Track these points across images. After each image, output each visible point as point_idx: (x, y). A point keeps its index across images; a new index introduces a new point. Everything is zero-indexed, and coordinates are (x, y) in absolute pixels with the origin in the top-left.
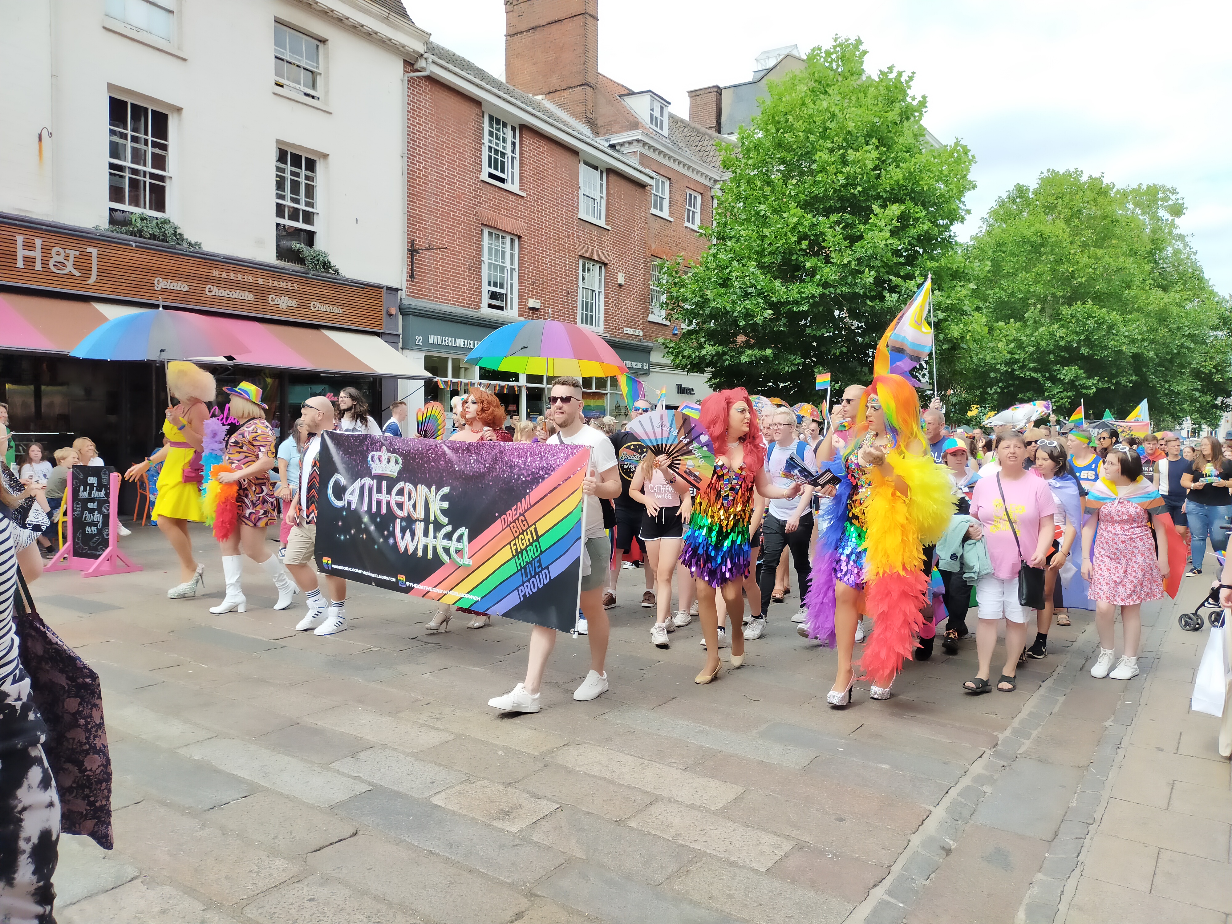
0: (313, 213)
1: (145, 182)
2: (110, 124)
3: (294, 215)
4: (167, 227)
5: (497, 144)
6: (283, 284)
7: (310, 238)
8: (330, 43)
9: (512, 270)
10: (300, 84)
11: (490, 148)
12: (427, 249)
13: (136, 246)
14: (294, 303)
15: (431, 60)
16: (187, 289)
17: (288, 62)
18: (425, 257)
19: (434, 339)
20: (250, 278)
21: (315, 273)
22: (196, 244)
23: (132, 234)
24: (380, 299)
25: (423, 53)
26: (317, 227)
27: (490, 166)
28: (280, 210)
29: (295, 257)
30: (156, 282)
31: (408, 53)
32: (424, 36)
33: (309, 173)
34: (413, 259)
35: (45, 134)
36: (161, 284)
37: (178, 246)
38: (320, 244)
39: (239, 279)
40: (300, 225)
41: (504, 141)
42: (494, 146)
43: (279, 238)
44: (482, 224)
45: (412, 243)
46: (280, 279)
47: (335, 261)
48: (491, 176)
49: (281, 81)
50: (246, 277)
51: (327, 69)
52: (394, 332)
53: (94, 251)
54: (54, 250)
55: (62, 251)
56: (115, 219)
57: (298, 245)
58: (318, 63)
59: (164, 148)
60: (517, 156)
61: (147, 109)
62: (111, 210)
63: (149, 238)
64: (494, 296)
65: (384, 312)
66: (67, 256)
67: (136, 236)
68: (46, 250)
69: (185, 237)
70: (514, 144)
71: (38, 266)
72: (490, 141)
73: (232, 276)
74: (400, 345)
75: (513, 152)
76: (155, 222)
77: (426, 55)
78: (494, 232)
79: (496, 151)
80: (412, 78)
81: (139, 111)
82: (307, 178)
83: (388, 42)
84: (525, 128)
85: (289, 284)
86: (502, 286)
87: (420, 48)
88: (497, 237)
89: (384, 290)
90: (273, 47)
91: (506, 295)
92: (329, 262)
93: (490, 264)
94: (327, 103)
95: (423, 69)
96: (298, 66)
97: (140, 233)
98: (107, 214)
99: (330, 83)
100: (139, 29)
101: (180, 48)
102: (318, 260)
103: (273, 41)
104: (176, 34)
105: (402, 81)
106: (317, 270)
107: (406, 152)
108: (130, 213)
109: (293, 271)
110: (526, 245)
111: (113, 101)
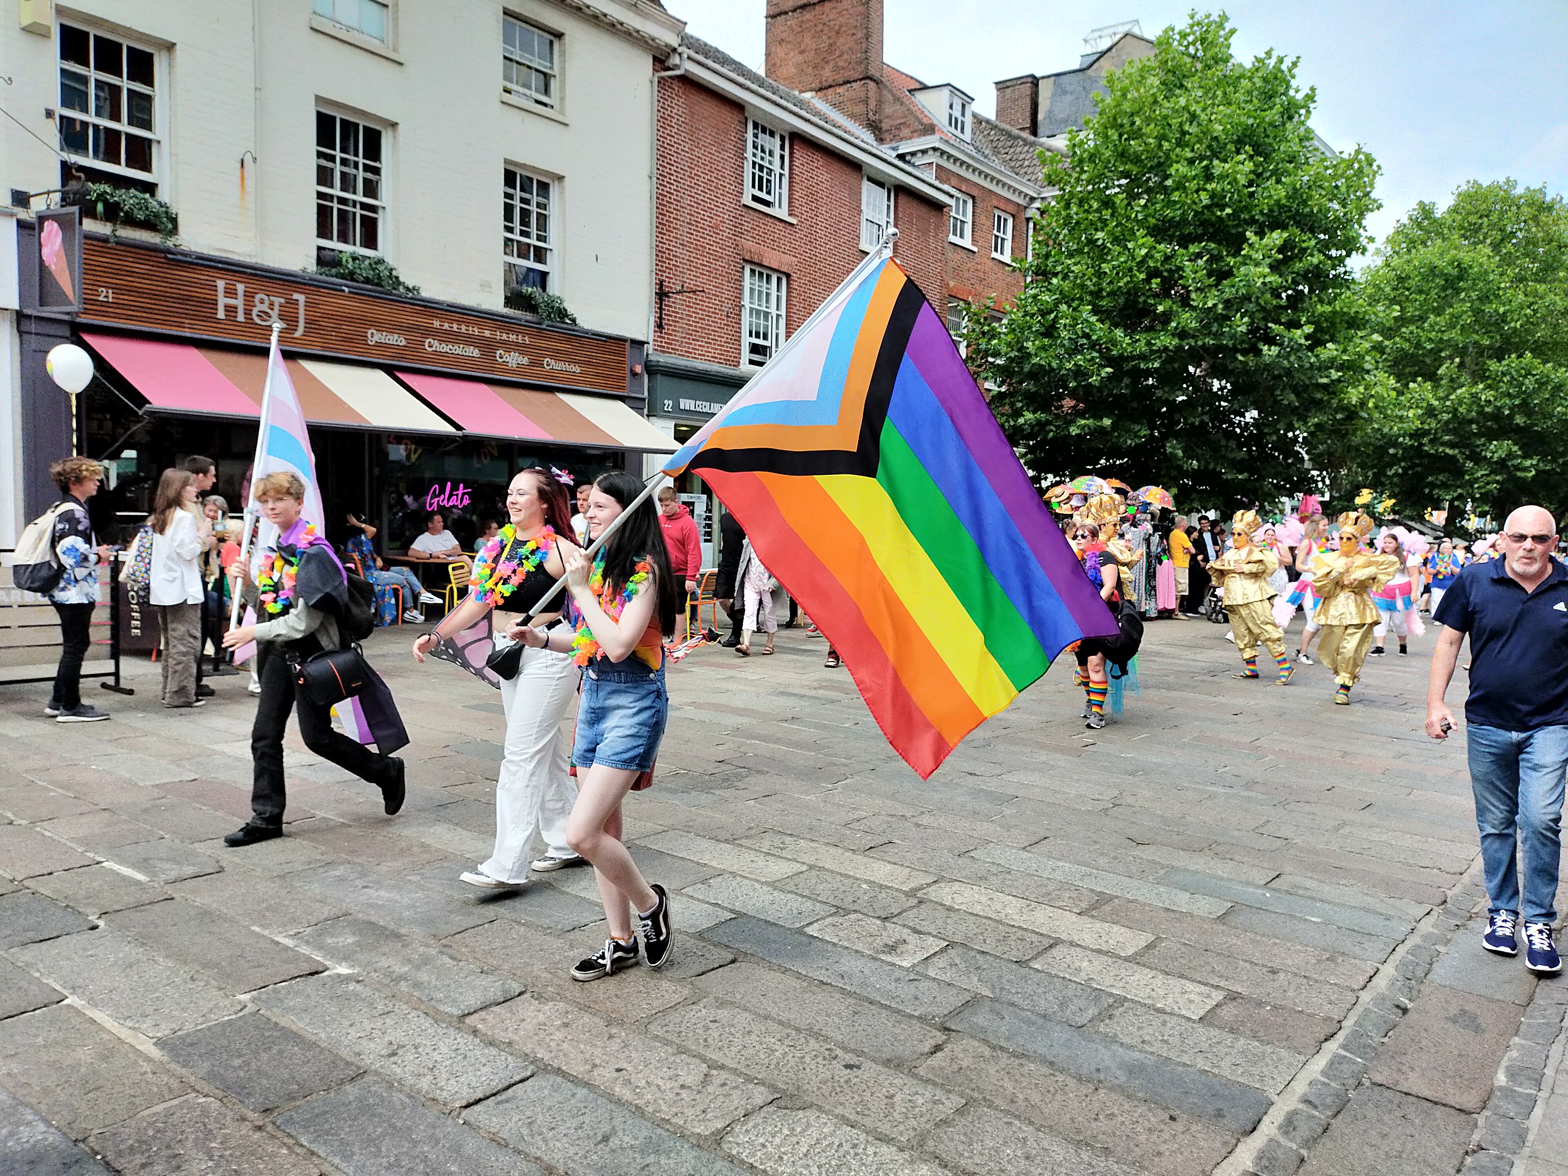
0: (546, 249)
1: (354, 214)
2: (318, 144)
3: (524, 251)
4: (381, 268)
5: (762, 159)
6: (513, 337)
7: (542, 280)
8: (567, 38)
9: (778, 316)
10: (530, 88)
11: (754, 163)
12: (678, 293)
13: (350, 292)
14: (525, 361)
15: (685, 56)
16: (404, 343)
17: (518, 63)
18: (676, 302)
19: (686, 404)
20: (475, 329)
21: (550, 323)
22: (414, 288)
23: (343, 277)
24: (624, 356)
25: (676, 46)
26: (551, 266)
27: (753, 186)
28: (508, 246)
29: (527, 303)
30: (369, 335)
31: (658, 48)
32: (678, 25)
33: (542, 200)
34: (661, 304)
35: (248, 160)
36: (375, 337)
37: (394, 291)
38: (554, 287)
39: (463, 331)
40: (532, 264)
41: (771, 153)
42: (758, 160)
43: (508, 280)
44: (744, 260)
45: (661, 284)
46: (509, 331)
47: (571, 308)
48: (755, 198)
49: (510, 86)
50: (470, 328)
51: (563, 69)
52: (639, 396)
53: (301, 298)
54: (258, 297)
55: (265, 297)
56: (324, 259)
57: (530, 289)
58: (551, 62)
59: (377, 171)
60: (786, 172)
61: (357, 125)
62: (320, 248)
63: (363, 282)
64: (755, 349)
65: (628, 372)
66: (272, 304)
67: (348, 279)
68: (249, 296)
69: (402, 279)
70: (782, 157)
71: (241, 317)
72: (754, 155)
73: (455, 327)
74: (646, 411)
75: (782, 167)
76: (367, 262)
77: (680, 50)
78: (757, 269)
79: (761, 168)
80: (663, 78)
81: (349, 128)
82: (539, 205)
83: (635, 34)
84: (797, 138)
85: (520, 337)
86: (765, 337)
87: (674, 41)
88: (761, 274)
89: (628, 344)
90: (502, 44)
91: (770, 348)
92: (565, 310)
93: (751, 309)
94: (562, 112)
95: (676, 67)
96: (529, 67)
97: (351, 276)
98: (314, 253)
99: (567, 88)
100: (349, 29)
101: (395, 50)
102: (552, 307)
103: (502, 38)
104: (391, 32)
105: (651, 82)
106: (551, 319)
107: (655, 171)
108: (341, 252)
109: (527, 321)
110: (795, 285)
111: (320, 116)
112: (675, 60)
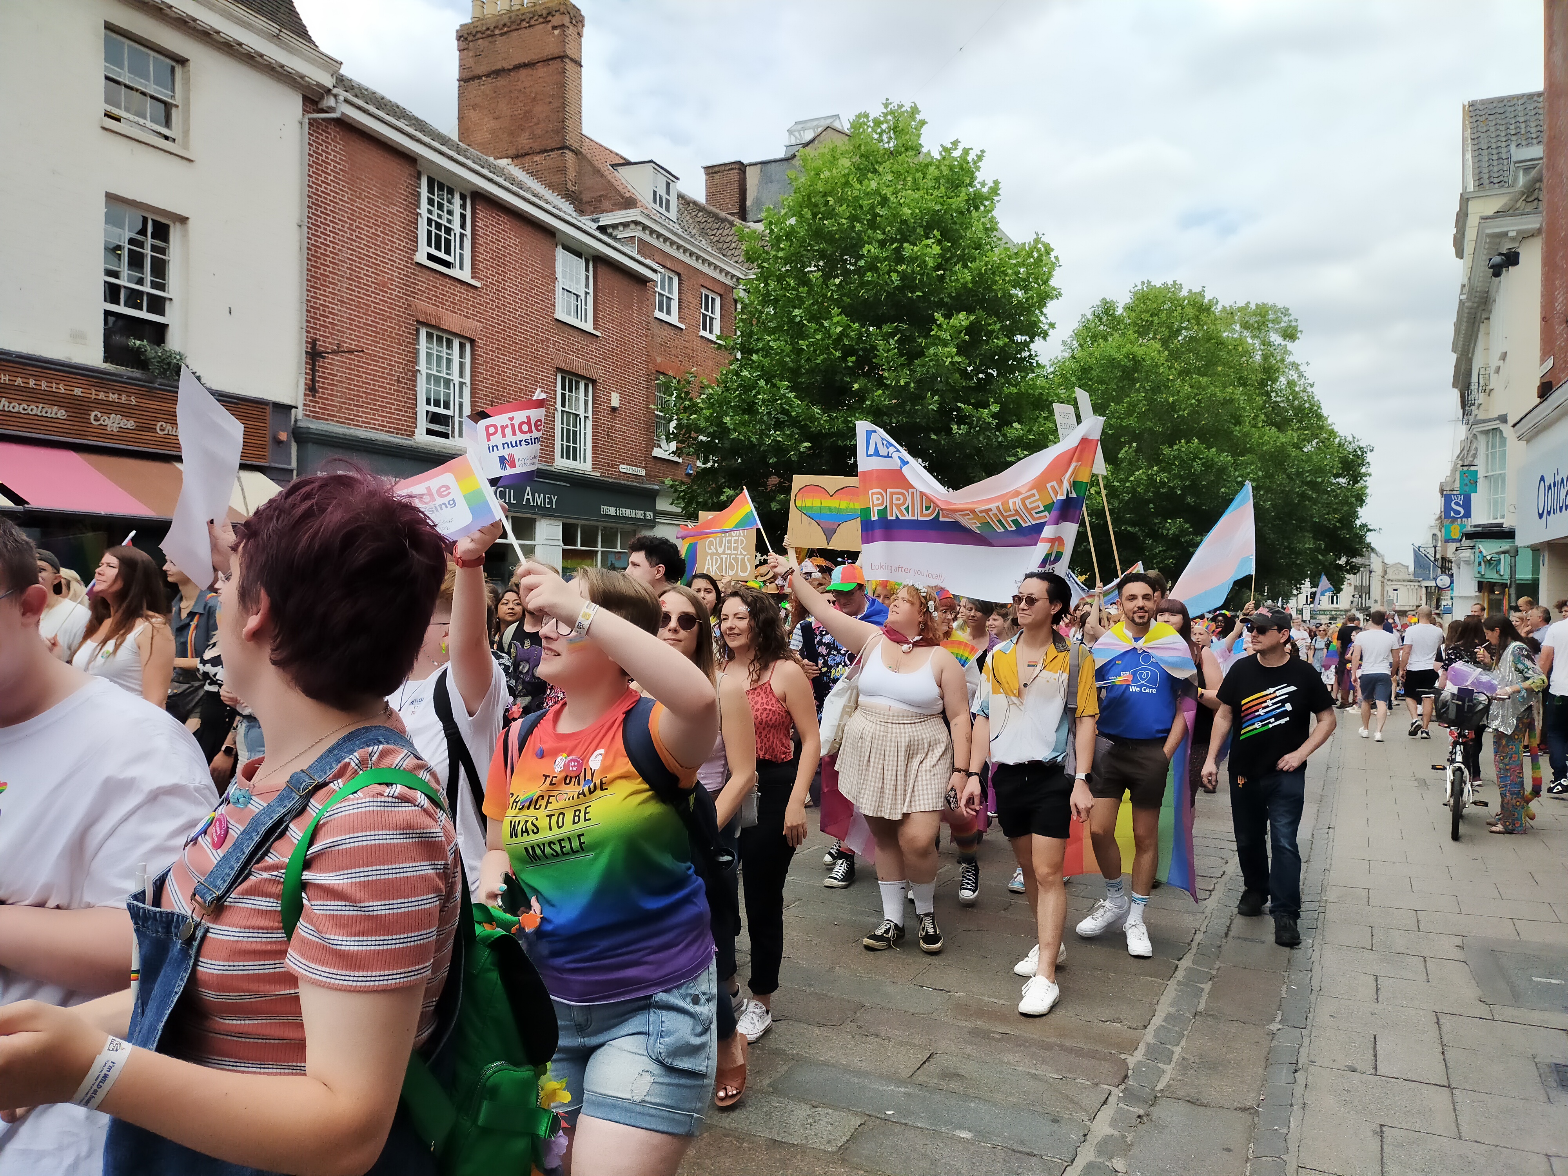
0: (164, 298)
3: (134, 299)
5: (440, 216)
6: (113, 397)
7: (159, 332)
8: (192, 65)
9: (462, 384)
10: (145, 118)
11: (430, 221)
12: (334, 352)
14: (130, 424)
15: (342, 98)
17: (128, 87)
18: (333, 364)
20: (60, 386)
21: (163, 381)
24: (264, 421)
25: (331, 87)
26: (171, 317)
27: (429, 244)
28: (112, 293)
29: (136, 359)
31: (309, 86)
32: (332, 64)
33: (159, 243)
34: (314, 365)
38: (174, 342)
39: (43, 387)
40: (143, 314)
41: (450, 212)
42: (435, 218)
43: (108, 334)
44: (418, 322)
45: (313, 343)
46: (108, 389)
47: (194, 365)
48: (431, 257)
49: (115, 111)
50: (54, 385)
51: (187, 99)
52: (289, 467)
57: (138, 342)
58: (173, 91)
60: (468, 233)
64: (434, 418)
65: (269, 438)
70: (463, 217)
72: (430, 212)
73: (32, 383)
75: (463, 226)
77: (335, 91)
78: (435, 333)
79: (439, 226)
80: (314, 120)
82: (154, 248)
83: (279, 69)
84: (479, 198)
85: (124, 397)
86: (447, 406)
87: (327, 81)
88: (440, 339)
89: (269, 409)
90: (103, 63)
91: (453, 417)
93: (429, 376)
94: (186, 146)
95: (331, 109)
96: (144, 94)
99: (192, 120)
102: (169, 364)
103: (102, 56)
105: (301, 124)
106: (166, 378)
107: (307, 220)
109: (129, 378)
110: (480, 352)
112: (331, 102)
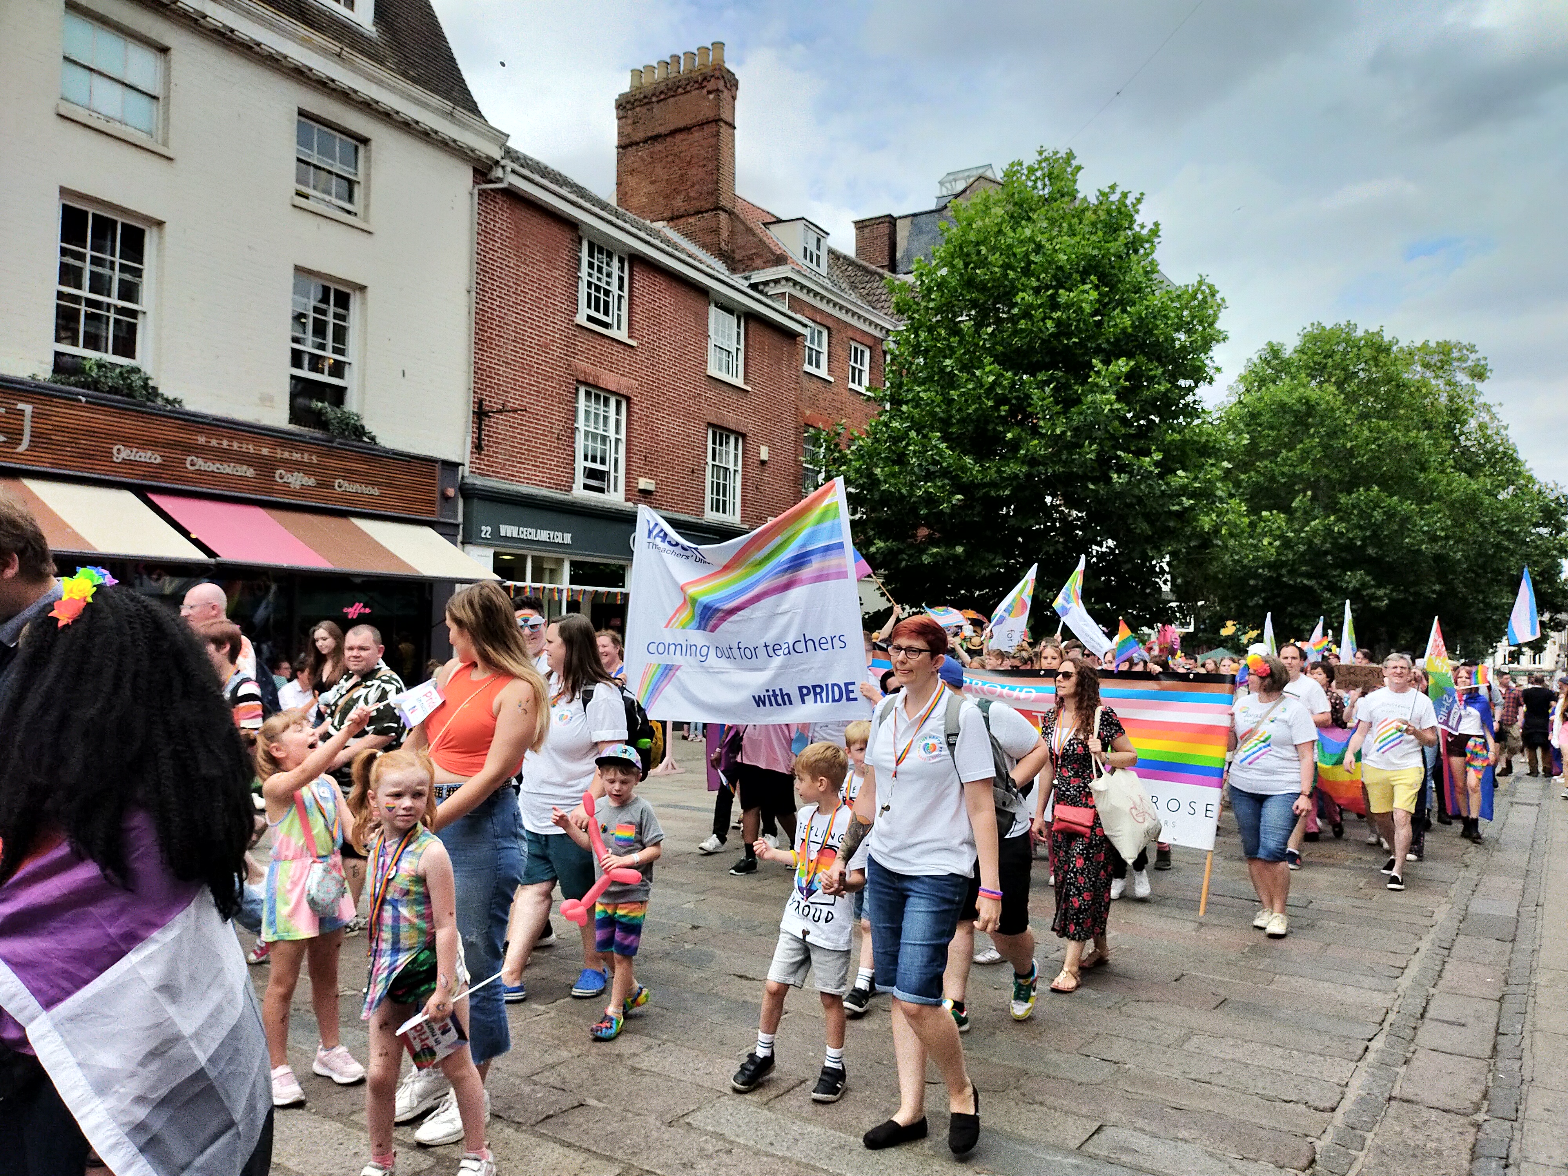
0: (344, 363)
1: (108, 317)
2: (62, 241)
3: (316, 363)
4: (134, 377)
5: (599, 279)
6: (296, 456)
7: (338, 395)
8: (373, 144)
9: (617, 440)
10: (330, 194)
11: (590, 284)
12: (500, 412)
13: (87, 402)
14: (312, 482)
15: (509, 169)
16: (159, 460)
17: (316, 167)
18: (497, 424)
19: (507, 530)
20: (250, 447)
21: (342, 441)
22: (175, 400)
23: (83, 385)
24: (433, 477)
25: (499, 159)
26: (350, 381)
27: (589, 306)
28: (297, 358)
29: (317, 420)
30: (115, 451)
31: (479, 159)
32: (501, 137)
33: (340, 311)
34: (480, 424)
36: (122, 453)
37: (149, 403)
38: (352, 404)
39: (235, 448)
40: (325, 378)
41: (609, 275)
42: (594, 280)
43: (293, 396)
44: (578, 381)
45: (480, 403)
46: (292, 449)
47: (370, 426)
48: (590, 319)
49: (304, 189)
50: (244, 446)
51: (368, 176)
52: (452, 522)
53: (28, 408)
56: (62, 366)
57: (320, 404)
58: (356, 168)
59: (138, 273)
60: (626, 294)
61: (115, 222)
62: (57, 354)
63: (108, 392)
64: (591, 474)
65: (437, 495)
67: (89, 389)
69: (160, 391)
70: (621, 279)
72: (590, 275)
73: (225, 444)
74: (460, 538)
75: (621, 288)
76: (118, 370)
77: (503, 162)
78: (593, 391)
79: (598, 289)
80: (484, 191)
81: (104, 226)
82: (336, 316)
83: (452, 144)
84: (636, 260)
85: (306, 456)
86: (603, 462)
87: (496, 153)
88: (597, 397)
89: (438, 466)
90: (295, 146)
91: (609, 473)
92: (363, 427)
93: (587, 433)
94: (366, 220)
95: (499, 180)
96: (330, 172)
97: (94, 385)
98: (51, 358)
99: (372, 195)
100: (109, 118)
101: (165, 144)
102: (347, 424)
103: (295, 139)
104: (160, 126)
105: (471, 194)
106: (345, 437)
107: (475, 285)
108: (84, 358)
109: (312, 438)
110: (635, 409)
111: (67, 211)
112: (499, 173)
